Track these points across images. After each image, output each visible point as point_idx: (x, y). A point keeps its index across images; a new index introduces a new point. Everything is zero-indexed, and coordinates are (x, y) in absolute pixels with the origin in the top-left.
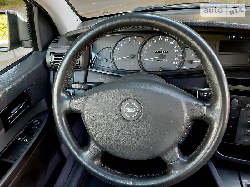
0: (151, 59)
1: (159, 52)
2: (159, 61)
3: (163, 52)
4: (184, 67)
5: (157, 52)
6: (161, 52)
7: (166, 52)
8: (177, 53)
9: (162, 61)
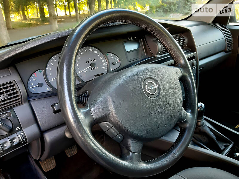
0: (85, 70)
1: (88, 62)
2: (91, 70)
3: (92, 61)
4: (111, 69)
5: (87, 62)
6: (90, 61)
7: (93, 60)
8: (102, 59)
9: (94, 69)
